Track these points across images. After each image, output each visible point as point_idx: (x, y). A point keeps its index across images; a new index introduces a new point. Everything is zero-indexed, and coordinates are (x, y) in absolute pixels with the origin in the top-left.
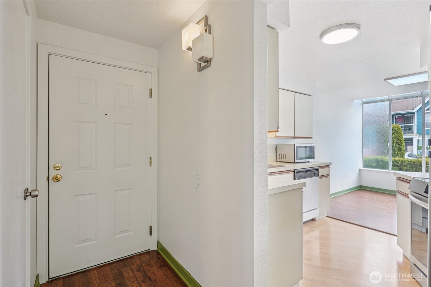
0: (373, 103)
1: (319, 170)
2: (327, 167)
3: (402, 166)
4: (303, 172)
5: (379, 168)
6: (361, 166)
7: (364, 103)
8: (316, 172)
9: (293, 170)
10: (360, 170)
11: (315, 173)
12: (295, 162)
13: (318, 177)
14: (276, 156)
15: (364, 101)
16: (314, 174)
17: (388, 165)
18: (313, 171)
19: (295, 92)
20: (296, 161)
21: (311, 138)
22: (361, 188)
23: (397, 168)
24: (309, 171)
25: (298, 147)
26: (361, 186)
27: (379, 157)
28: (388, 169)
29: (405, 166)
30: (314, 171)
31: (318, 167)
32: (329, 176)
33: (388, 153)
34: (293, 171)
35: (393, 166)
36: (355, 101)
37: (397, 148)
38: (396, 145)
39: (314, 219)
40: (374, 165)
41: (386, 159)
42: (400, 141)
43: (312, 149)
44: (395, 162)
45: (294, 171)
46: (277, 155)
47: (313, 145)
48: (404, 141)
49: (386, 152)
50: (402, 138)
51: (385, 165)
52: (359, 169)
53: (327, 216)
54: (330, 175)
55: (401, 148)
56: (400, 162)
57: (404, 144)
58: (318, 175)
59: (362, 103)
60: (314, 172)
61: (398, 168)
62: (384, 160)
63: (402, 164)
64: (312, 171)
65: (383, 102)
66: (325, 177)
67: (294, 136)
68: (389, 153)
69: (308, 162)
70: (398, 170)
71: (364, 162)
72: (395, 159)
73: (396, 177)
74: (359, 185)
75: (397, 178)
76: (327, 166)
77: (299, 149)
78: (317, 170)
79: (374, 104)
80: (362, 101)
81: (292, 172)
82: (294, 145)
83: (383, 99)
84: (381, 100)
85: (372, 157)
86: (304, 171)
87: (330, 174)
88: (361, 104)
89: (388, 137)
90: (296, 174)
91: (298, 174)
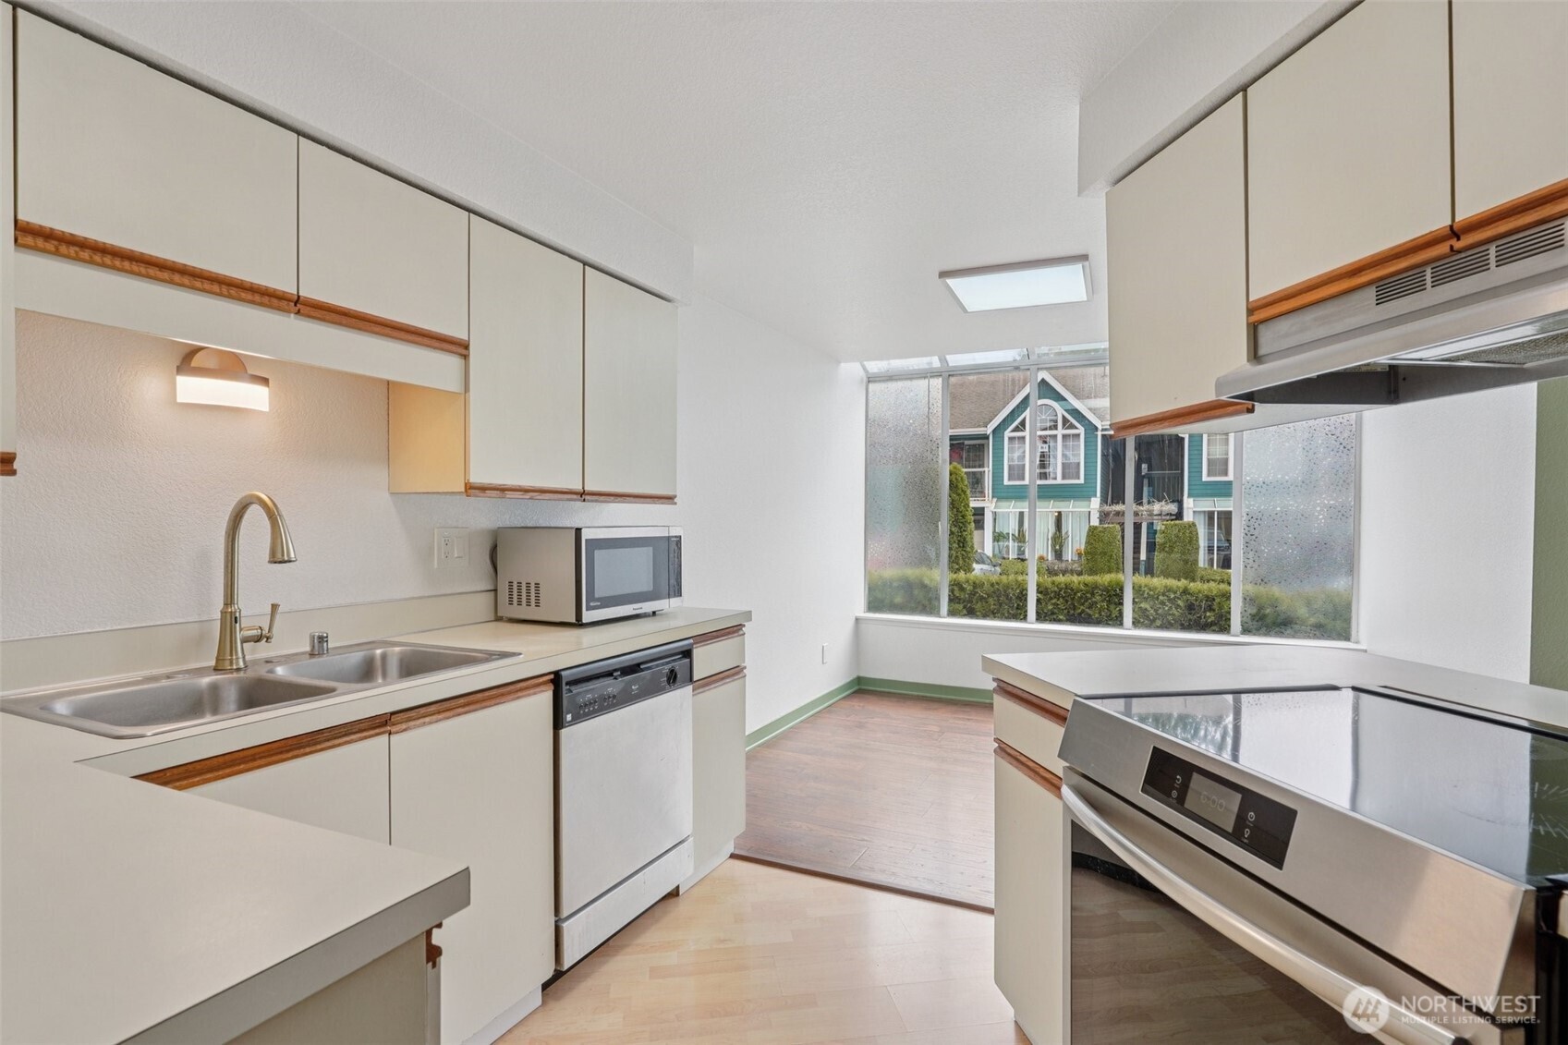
0: (896, 380)
1: (697, 653)
2: (734, 632)
3: (974, 602)
4: (609, 674)
5: (913, 611)
6: (859, 608)
7: (871, 379)
8: (680, 665)
9: (552, 676)
10: (857, 620)
11: (672, 671)
12: (579, 624)
13: (690, 687)
14: (495, 590)
15: (870, 371)
16: (673, 678)
17: (938, 599)
18: (663, 664)
19: (585, 264)
20: (588, 616)
21: (669, 499)
22: (862, 688)
23: (961, 607)
24: (642, 667)
25: (596, 544)
26: (859, 680)
27: (911, 573)
28: (938, 615)
29: (982, 598)
30: (668, 663)
31: (691, 641)
32: (741, 675)
33: (938, 555)
34: (552, 681)
35: (951, 600)
36: (842, 364)
37: (955, 538)
38: (953, 529)
39: (675, 893)
40: (898, 600)
41: (931, 580)
42: (963, 516)
43: (668, 552)
44: (956, 588)
45: (556, 679)
46: (496, 586)
47: (674, 532)
48: (972, 518)
49: (933, 555)
50: (969, 506)
51: (930, 600)
52: (854, 619)
53: (733, 856)
54: (745, 668)
55: (965, 539)
56: (969, 588)
57: (973, 525)
58: (691, 680)
59: (865, 379)
60: (670, 666)
61: (964, 607)
62: (927, 581)
63: (974, 595)
64: (657, 666)
65: (927, 380)
66: (723, 679)
67: (579, 487)
68: (941, 558)
69: (654, 613)
70: (965, 615)
71: (870, 589)
72: (955, 576)
73: (994, 680)
74: (855, 676)
75: (995, 684)
76: (734, 630)
77: (603, 551)
78: (687, 654)
79: (900, 384)
80: (864, 369)
81: (542, 688)
82: (578, 531)
83: (927, 367)
84: (919, 370)
85: (890, 573)
86: (616, 670)
87: (744, 662)
88: (862, 381)
89: (938, 502)
90: (565, 696)
91: (576, 689)
